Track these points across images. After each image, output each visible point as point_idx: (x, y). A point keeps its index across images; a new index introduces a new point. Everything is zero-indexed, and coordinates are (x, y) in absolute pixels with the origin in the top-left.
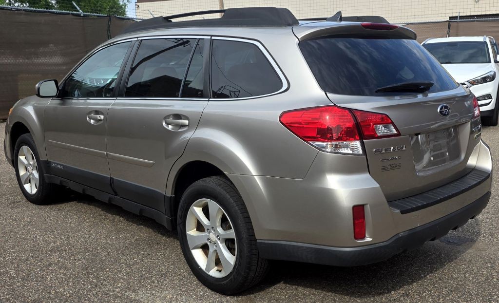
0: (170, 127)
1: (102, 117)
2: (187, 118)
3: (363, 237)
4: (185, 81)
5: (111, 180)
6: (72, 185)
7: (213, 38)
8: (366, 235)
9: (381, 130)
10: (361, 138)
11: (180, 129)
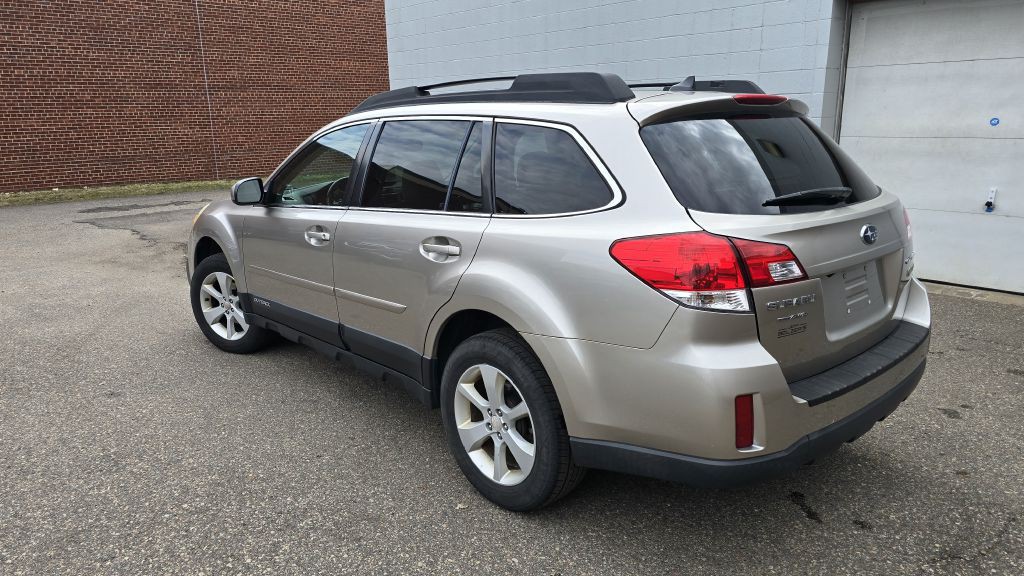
0: (431, 257)
1: (327, 236)
2: (457, 244)
3: (749, 444)
4: (453, 188)
5: (340, 327)
6: (285, 332)
7: (497, 120)
8: (755, 441)
9: (776, 271)
10: (748, 285)
11: (446, 259)
